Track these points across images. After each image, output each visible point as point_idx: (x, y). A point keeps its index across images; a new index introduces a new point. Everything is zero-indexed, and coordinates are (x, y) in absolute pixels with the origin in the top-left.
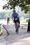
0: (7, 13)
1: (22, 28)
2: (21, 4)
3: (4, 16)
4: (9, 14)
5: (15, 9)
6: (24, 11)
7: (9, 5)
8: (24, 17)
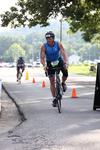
1: (74, 97)
2: (68, 5)
3: (7, 52)
4: (24, 44)
5: (48, 24)
6: (80, 33)
8: (79, 55)
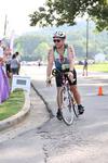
0: (45, 41)
3: (36, 51)
6: (106, 32)
7: (51, 11)
8: (105, 53)
